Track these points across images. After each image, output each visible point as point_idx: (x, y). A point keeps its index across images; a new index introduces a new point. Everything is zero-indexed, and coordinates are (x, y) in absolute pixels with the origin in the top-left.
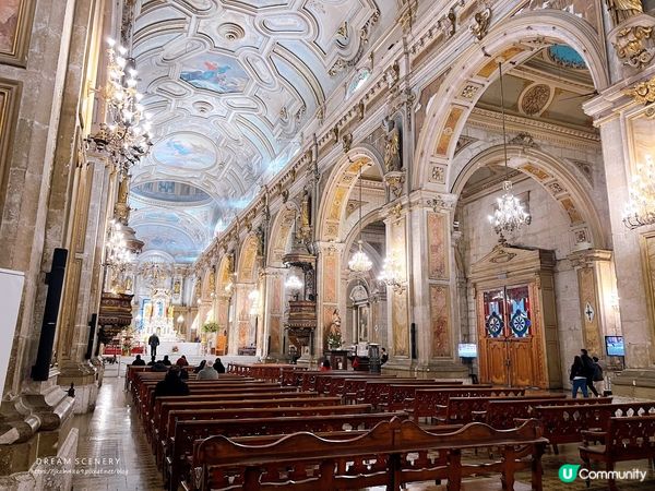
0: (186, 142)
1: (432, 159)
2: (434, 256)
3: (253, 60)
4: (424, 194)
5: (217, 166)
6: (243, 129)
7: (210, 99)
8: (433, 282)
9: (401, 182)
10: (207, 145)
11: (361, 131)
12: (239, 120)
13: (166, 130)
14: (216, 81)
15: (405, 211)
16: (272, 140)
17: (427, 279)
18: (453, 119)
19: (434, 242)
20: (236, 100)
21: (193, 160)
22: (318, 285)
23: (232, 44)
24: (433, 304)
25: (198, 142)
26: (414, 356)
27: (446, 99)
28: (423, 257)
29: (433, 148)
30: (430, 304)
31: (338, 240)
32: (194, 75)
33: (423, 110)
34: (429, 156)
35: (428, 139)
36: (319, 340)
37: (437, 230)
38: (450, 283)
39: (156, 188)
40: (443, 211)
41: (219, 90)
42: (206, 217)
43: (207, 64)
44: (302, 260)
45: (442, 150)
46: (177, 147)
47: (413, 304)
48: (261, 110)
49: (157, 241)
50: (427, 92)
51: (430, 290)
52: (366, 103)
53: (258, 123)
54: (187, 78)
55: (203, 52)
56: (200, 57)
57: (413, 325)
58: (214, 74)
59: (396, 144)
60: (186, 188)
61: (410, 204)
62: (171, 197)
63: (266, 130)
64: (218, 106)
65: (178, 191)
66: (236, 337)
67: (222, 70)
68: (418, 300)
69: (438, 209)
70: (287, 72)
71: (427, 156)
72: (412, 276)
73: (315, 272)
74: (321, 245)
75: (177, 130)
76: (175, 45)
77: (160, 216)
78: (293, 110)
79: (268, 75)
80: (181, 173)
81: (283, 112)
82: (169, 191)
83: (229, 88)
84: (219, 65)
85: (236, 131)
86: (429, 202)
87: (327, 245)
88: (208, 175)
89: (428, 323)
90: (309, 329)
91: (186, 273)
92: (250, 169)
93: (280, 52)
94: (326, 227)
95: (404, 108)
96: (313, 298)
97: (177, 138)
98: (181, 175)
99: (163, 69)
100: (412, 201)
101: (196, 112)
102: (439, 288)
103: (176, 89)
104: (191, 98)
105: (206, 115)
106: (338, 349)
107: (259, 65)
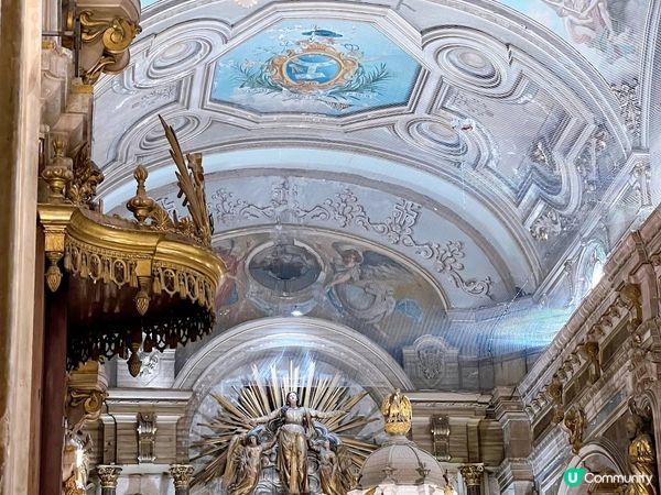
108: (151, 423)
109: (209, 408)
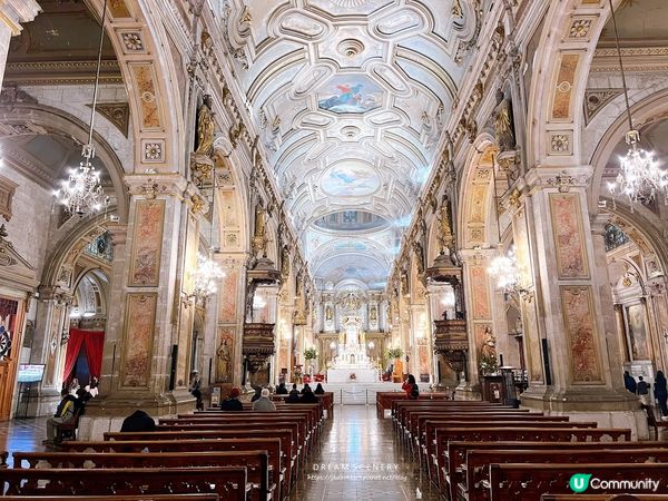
0: (347, 169)
1: (548, 127)
2: (565, 250)
3: (381, 70)
4: (540, 172)
5: (382, 188)
6: (394, 145)
7: (355, 122)
8: (565, 283)
9: (517, 163)
10: (366, 169)
11: (482, 116)
12: (388, 136)
13: (325, 162)
14: (354, 102)
15: (524, 198)
16: (422, 148)
17: (556, 281)
18: (567, 70)
19: (563, 230)
20: (379, 117)
21: (360, 186)
22: (466, 300)
23: (356, 60)
24: (569, 312)
25: (359, 167)
26: (549, 381)
27: (549, 48)
28: (548, 253)
29: (547, 113)
30: (563, 312)
31: (485, 245)
32: (332, 102)
33: (530, 69)
34: (542, 124)
35: (539, 103)
36: (473, 363)
37: (567, 215)
38: (591, 283)
39: (340, 219)
40: (573, 190)
41: (360, 110)
42: (389, 242)
43: (339, 87)
44: (444, 274)
45: (561, 112)
46: (341, 177)
47: (543, 314)
48: (404, 121)
49: (351, 270)
50: (532, 45)
51: (561, 294)
52: (483, 80)
53: (406, 135)
54: (326, 106)
55: (331, 76)
56: (332, 82)
57: (545, 341)
58: (350, 95)
59: (506, 119)
60: (368, 216)
61: (528, 188)
62: (355, 227)
63: (413, 140)
64: (363, 126)
65: (360, 219)
66: (417, 363)
67: (356, 90)
68: (548, 309)
69: (563, 189)
70: (417, 73)
71: (541, 124)
72: (538, 278)
73: (462, 286)
74: (463, 254)
75: (334, 159)
76: (302, 76)
77: (348, 246)
78: (432, 112)
79: (400, 82)
80: (352, 201)
81: (425, 116)
82: (353, 220)
83: (368, 106)
84: (351, 86)
85: (388, 148)
86: (550, 182)
87: (472, 253)
88: (377, 199)
89: (562, 338)
90: (460, 351)
91: (380, 299)
92: (411, 184)
93: (404, 54)
94: (468, 233)
95: (512, 74)
96: (461, 315)
97: (338, 168)
98: (354, 203)
99: (300, 103)
100: (530, 183)
101: (345, 138)
102: (575, 290)
103: (319, 119)
104: (337, 126)
105: (355, 138)
106: (493, 375)
107: (388, 74)
108: (330, 296)
109: (339, 293)
